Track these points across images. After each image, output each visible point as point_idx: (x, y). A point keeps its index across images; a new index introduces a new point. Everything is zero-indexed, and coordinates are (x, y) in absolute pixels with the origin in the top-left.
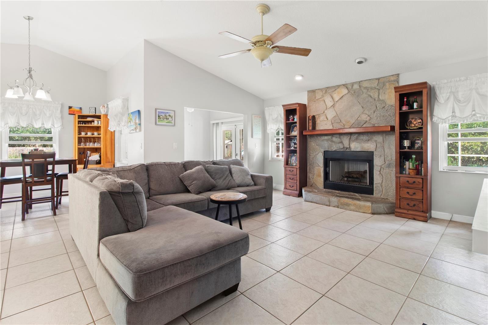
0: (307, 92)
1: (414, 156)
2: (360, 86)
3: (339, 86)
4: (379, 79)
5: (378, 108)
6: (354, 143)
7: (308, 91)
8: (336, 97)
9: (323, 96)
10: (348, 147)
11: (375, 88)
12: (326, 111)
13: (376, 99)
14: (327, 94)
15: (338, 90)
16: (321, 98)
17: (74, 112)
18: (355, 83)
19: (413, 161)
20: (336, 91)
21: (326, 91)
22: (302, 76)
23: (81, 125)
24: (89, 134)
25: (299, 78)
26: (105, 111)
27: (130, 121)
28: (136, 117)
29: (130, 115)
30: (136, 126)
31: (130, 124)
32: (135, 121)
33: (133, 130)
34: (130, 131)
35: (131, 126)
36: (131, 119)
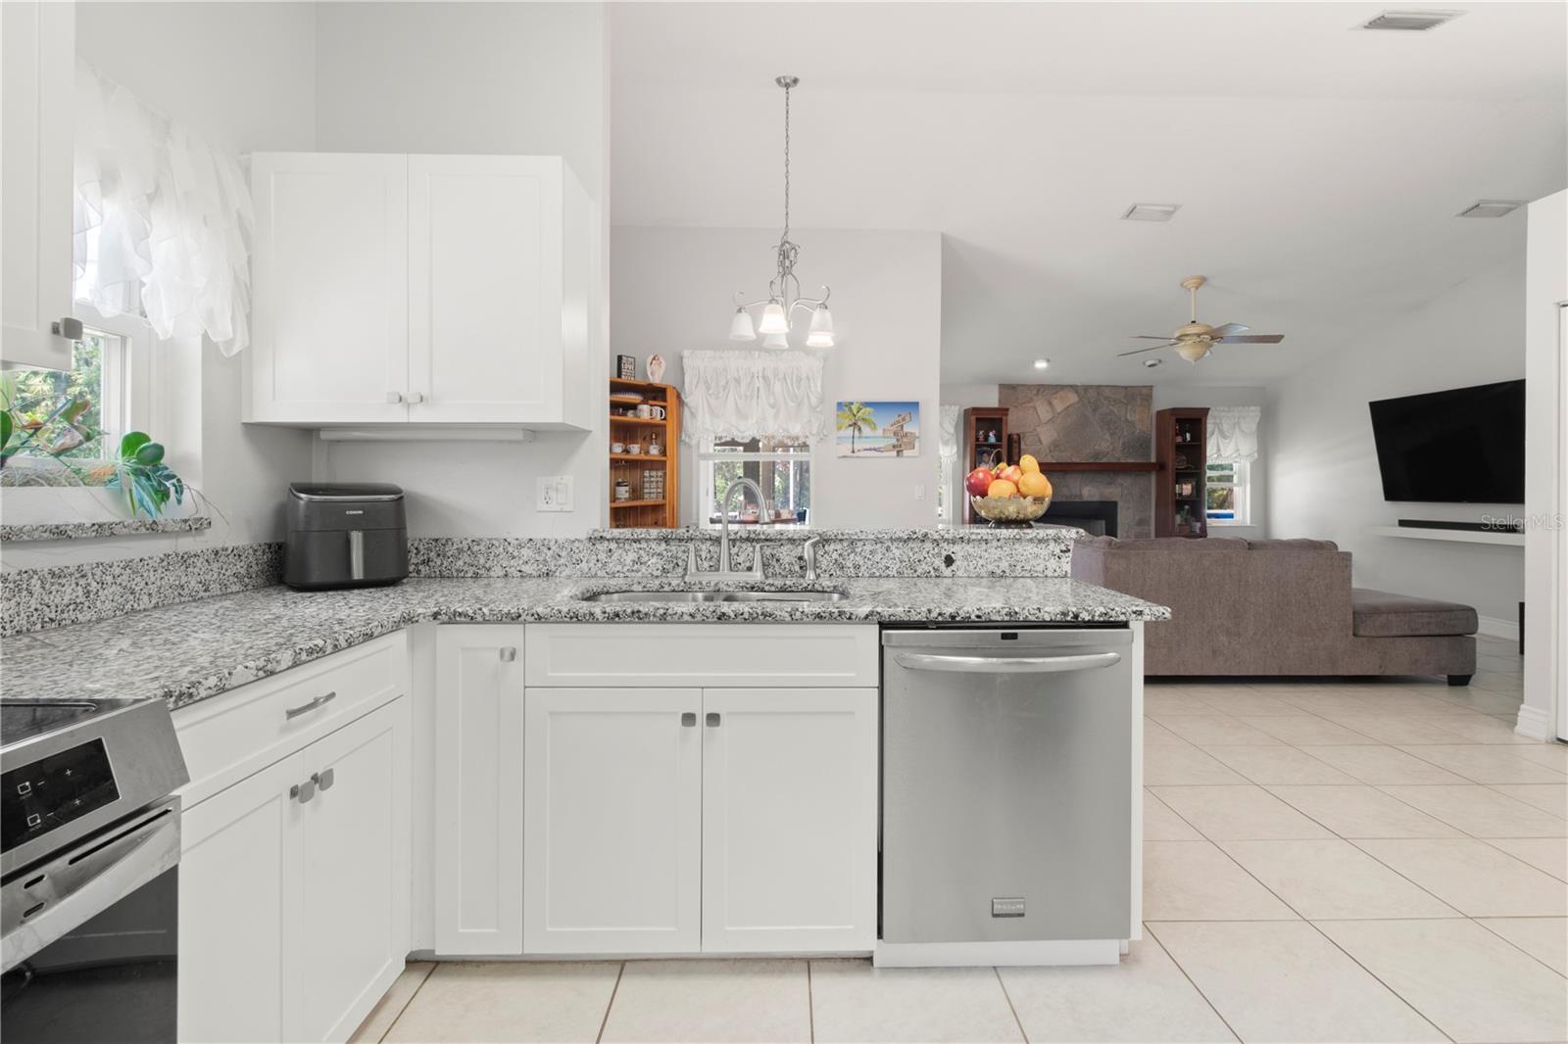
0: (997, 387)
1: (1187, 507)
2: (1098, 394)
3: (1062, 387)
4: (1126, 388)
5: (1125, 433)
6: (1088, 488)
7: (1000, 385)
8: (1059, 407)
9: (1031, 400)
10: (1078, 494)
11: (1121, 402)
12: (1038, 429)
13: (1123, 419)
14: (1040, 397)
15: (1061, 393)
16: (1029, 402)
18: (1091, 387)
19: (1185, 512)
20: (1059, 395)
21: (1038, 390)
22: (1048, 361)
25: (1041, 365)
27: (855, 424)
28: (904, 419)
29: (854, 408)
30: (898, 440)
31: (857, 433)
32: (894, 428)
33: (875, 449)
34: (853, 452)
35: (860, 437)
36: (864, 420)
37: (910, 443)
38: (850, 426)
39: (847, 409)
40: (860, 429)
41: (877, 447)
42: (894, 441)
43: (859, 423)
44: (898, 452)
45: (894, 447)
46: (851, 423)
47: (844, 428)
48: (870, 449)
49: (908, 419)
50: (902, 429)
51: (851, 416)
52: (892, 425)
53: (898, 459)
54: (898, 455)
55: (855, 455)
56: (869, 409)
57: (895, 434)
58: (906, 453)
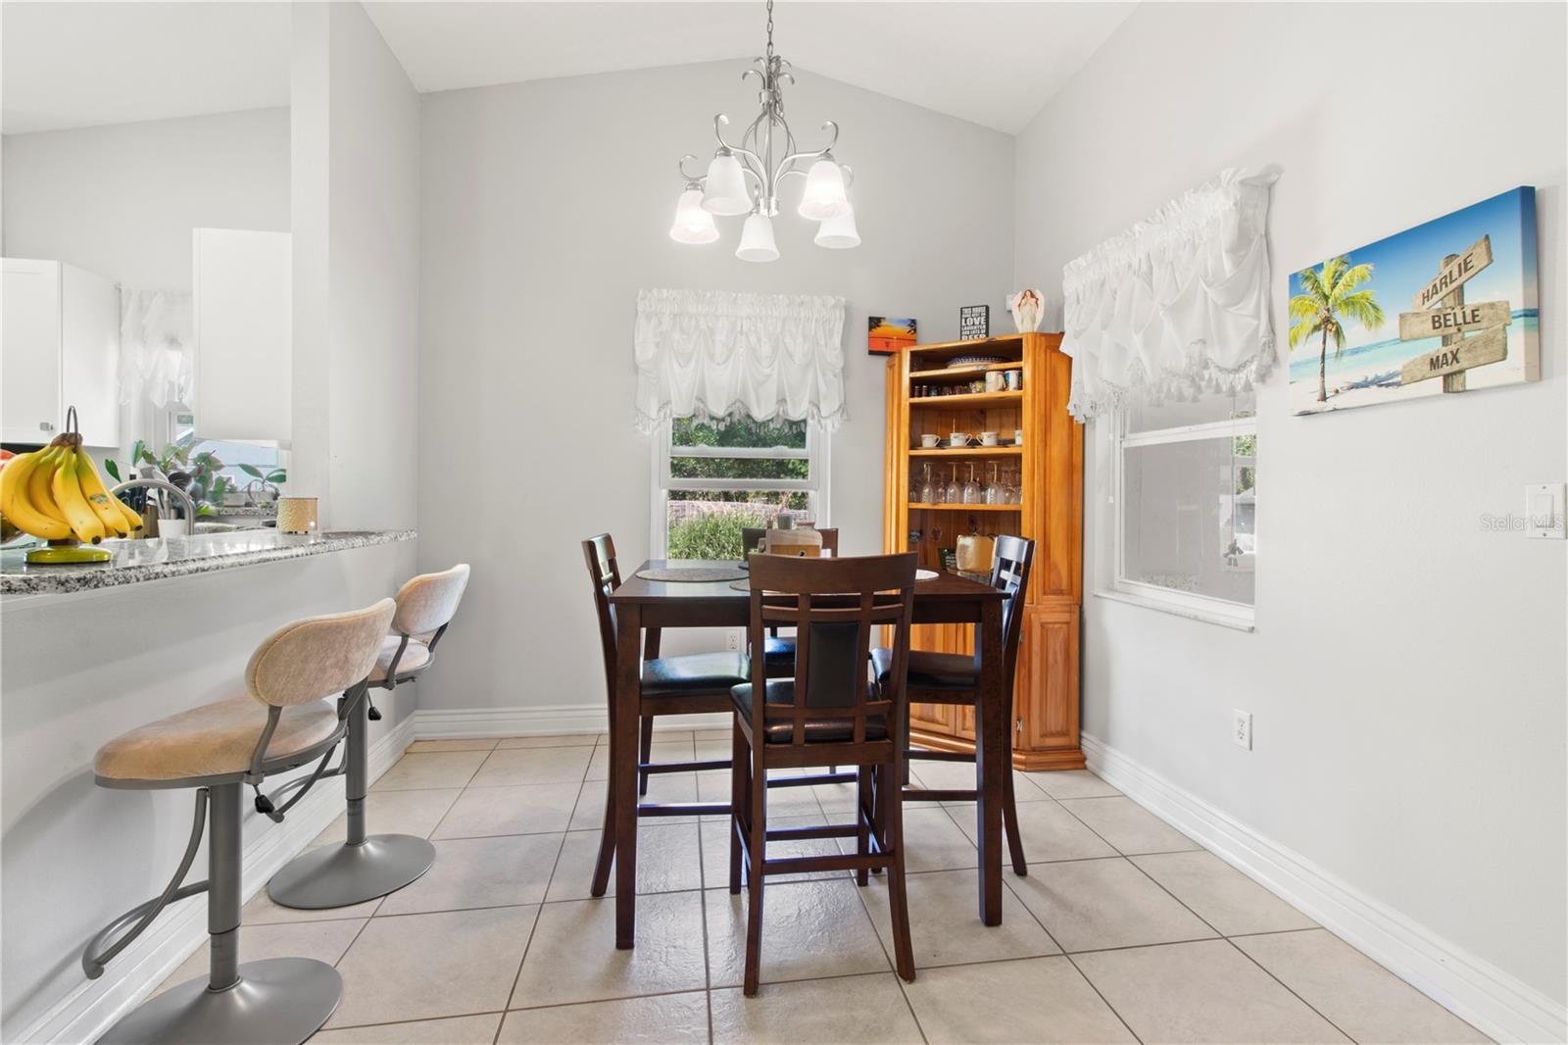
17: (887, 344)
23: (924, 399)
24: (957, 444)
26: (1034, 322)
27: (1327, 320)
28: (1465, 267)
29: (1325, 278)
30: (1446, 340)
31: (1331, 342)
32: (1435, 304)
33: (1379, 382)
34: (1324, 398)
35: (1339, 354)
36: (1349, 303)
37: (1488, 342)
38: (1316, 328)
39: (1308, 285)
40: (1338, 333)
41: (1382, 373)
42: (1434, 346)
43: (1339, 316)
44: (1446, 377)
45: (1434, 364)
46: (1318, 321)
47: (1302, 339)
48: (1365, 384)
49: (1479, 260)
50: (1461, 303)
51: (1319, 304)
52: (1426, 297)
53: (1453, 401)
54: (1446, 389)
55: (1330, 404)
56: (1361, 269)
57: (1438, 321)
58: (1474, 378)
